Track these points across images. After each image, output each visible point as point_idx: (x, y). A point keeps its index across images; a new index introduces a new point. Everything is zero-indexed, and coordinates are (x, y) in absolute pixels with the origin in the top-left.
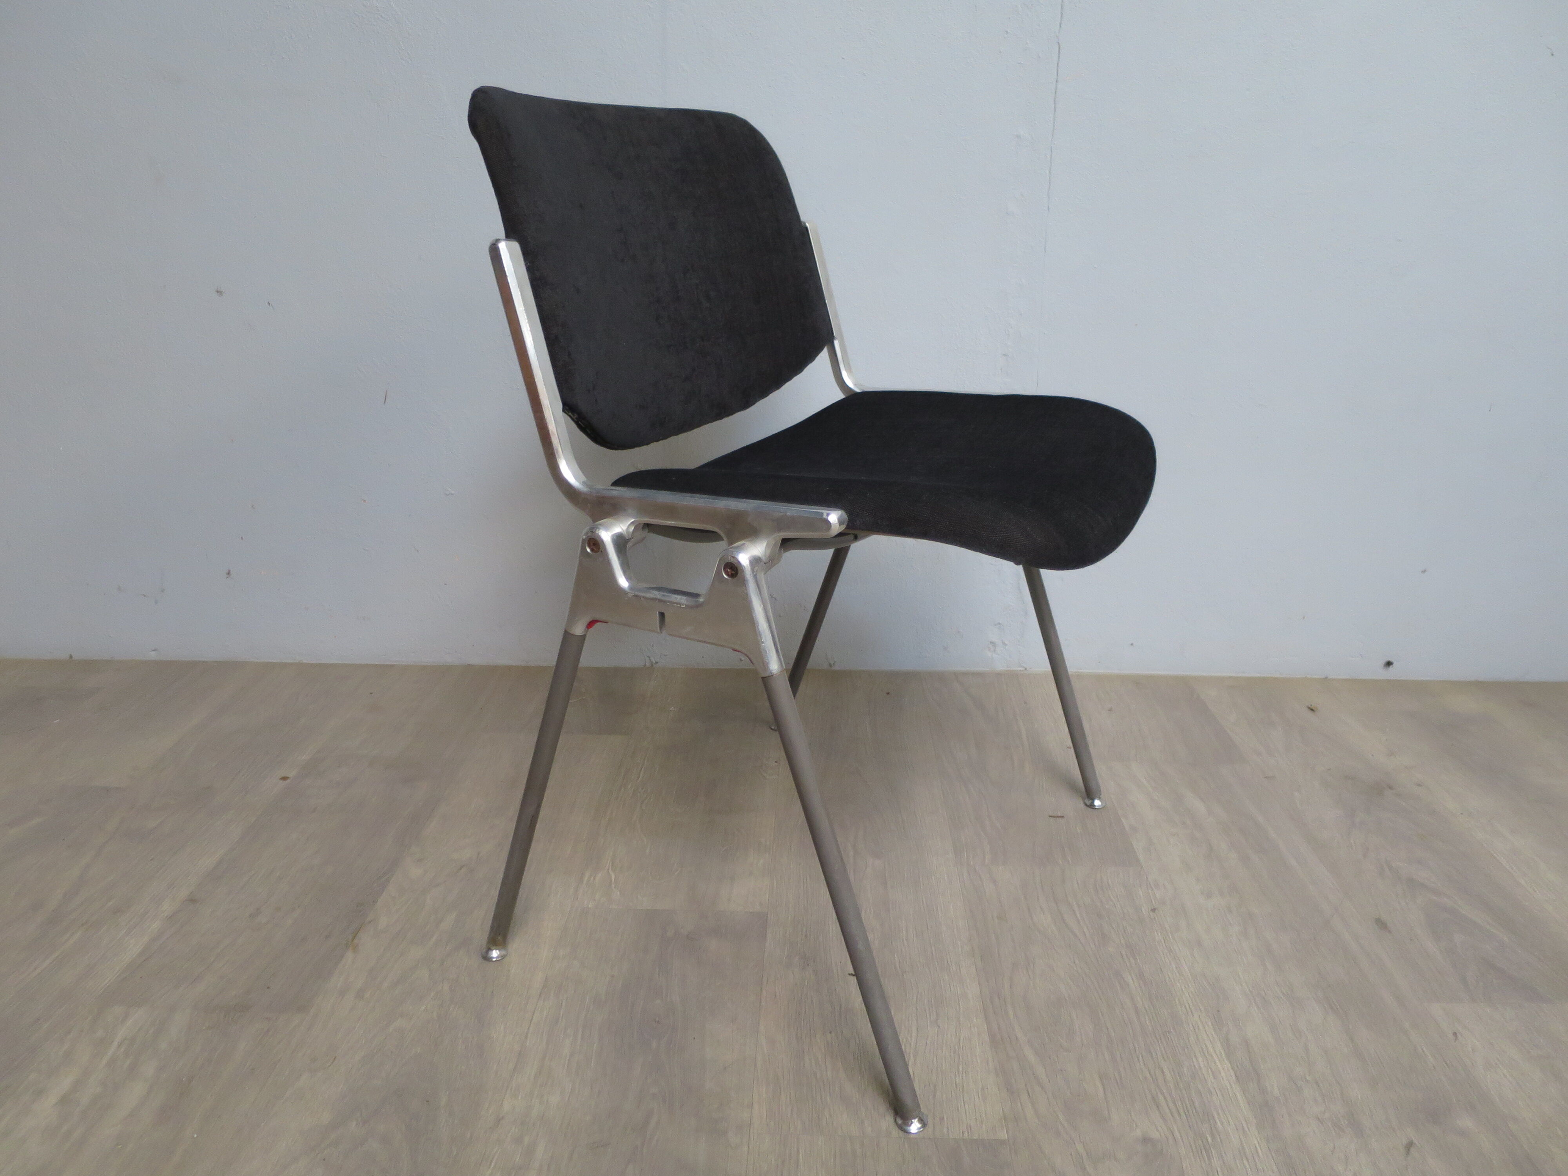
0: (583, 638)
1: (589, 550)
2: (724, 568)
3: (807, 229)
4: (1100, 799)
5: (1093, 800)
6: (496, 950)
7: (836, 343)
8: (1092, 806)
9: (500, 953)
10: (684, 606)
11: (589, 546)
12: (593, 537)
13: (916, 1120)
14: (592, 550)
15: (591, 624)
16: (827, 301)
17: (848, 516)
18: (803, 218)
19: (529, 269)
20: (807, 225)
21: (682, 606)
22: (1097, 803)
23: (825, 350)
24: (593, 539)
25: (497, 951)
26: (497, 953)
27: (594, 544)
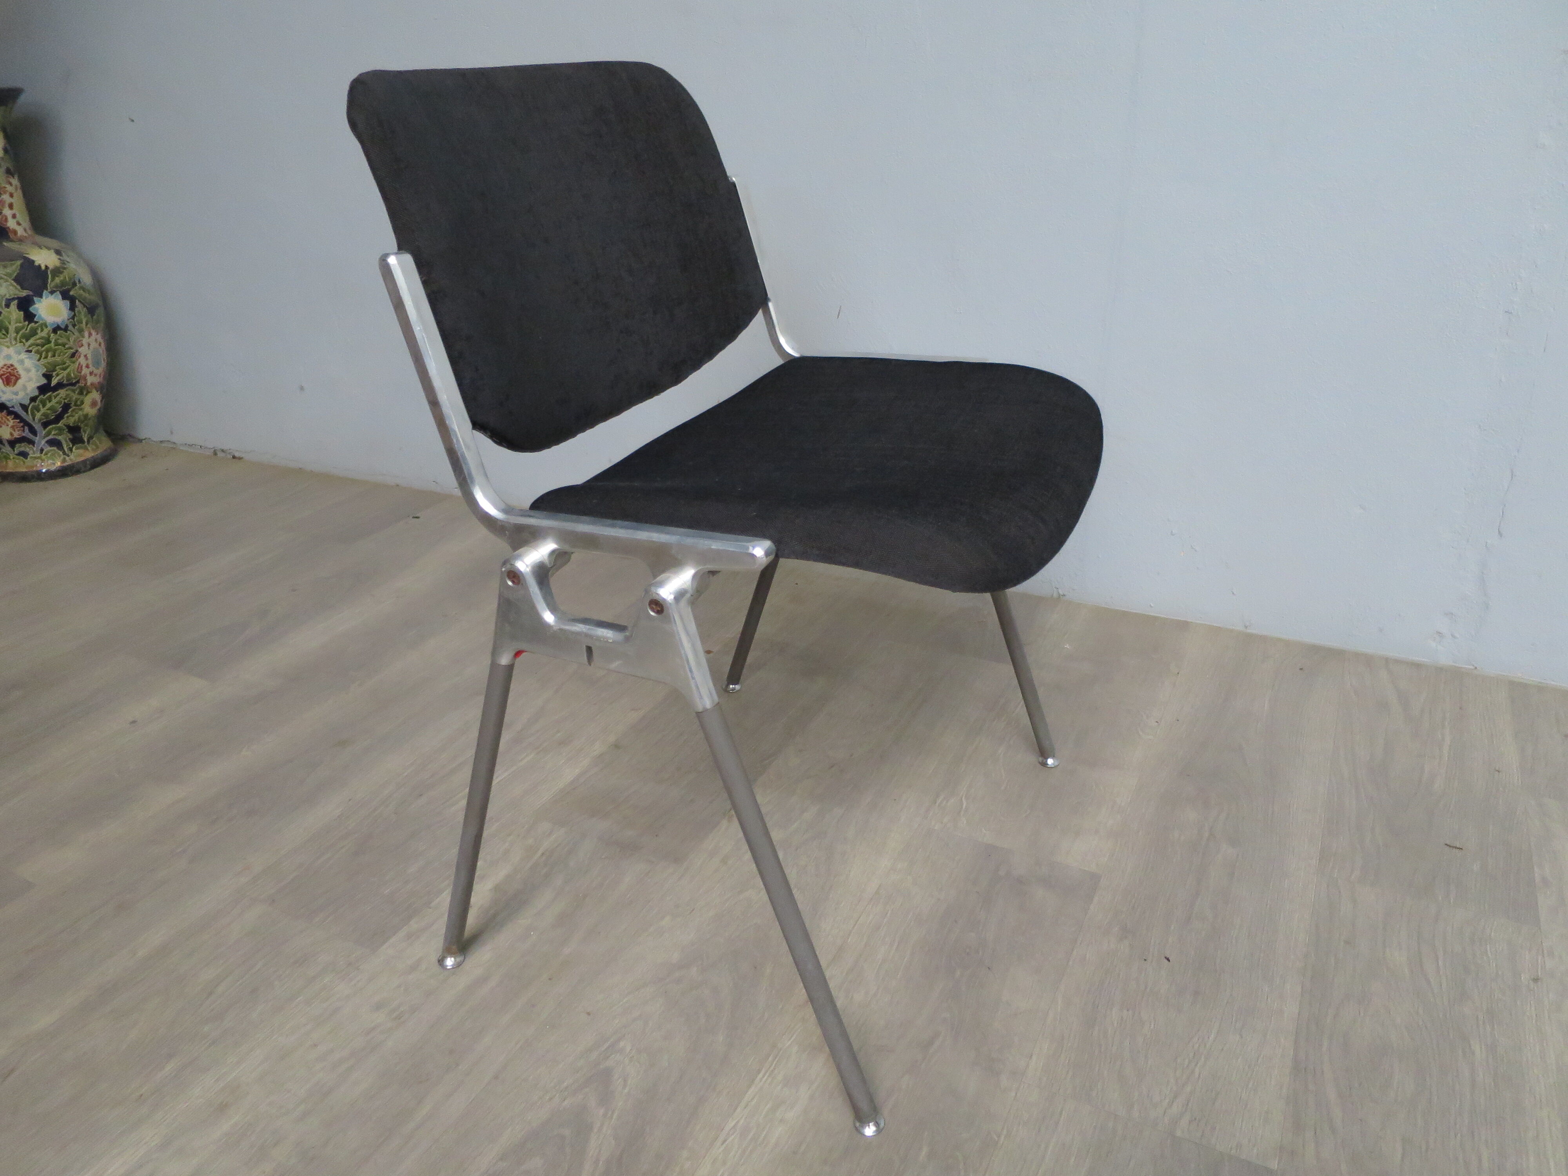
0: (510, 668)
1: (510, 583)
2: (649, 605)
3: (734, 185)
4: (1053, 757)
5: (1047, 758)
6: (451, 957)
7: (770, 305)
8: (1044, 764)
9: (455, 961)
10: (611, 641)
11: (510, 578)
12: (512, 569)
13: (873, 1123)
14: (513, 582)
15: (518, 654)
16: (759, 261)
17: (775, 546)
18: (730, 171)
19: (425, 283)
20: (734, 179)
21: (609, 641)
22: (1050, 761)
23: (760, 313)
24: (513, 571)
25: (453, 959)
26: (451, 961)
27: (514, 577)
